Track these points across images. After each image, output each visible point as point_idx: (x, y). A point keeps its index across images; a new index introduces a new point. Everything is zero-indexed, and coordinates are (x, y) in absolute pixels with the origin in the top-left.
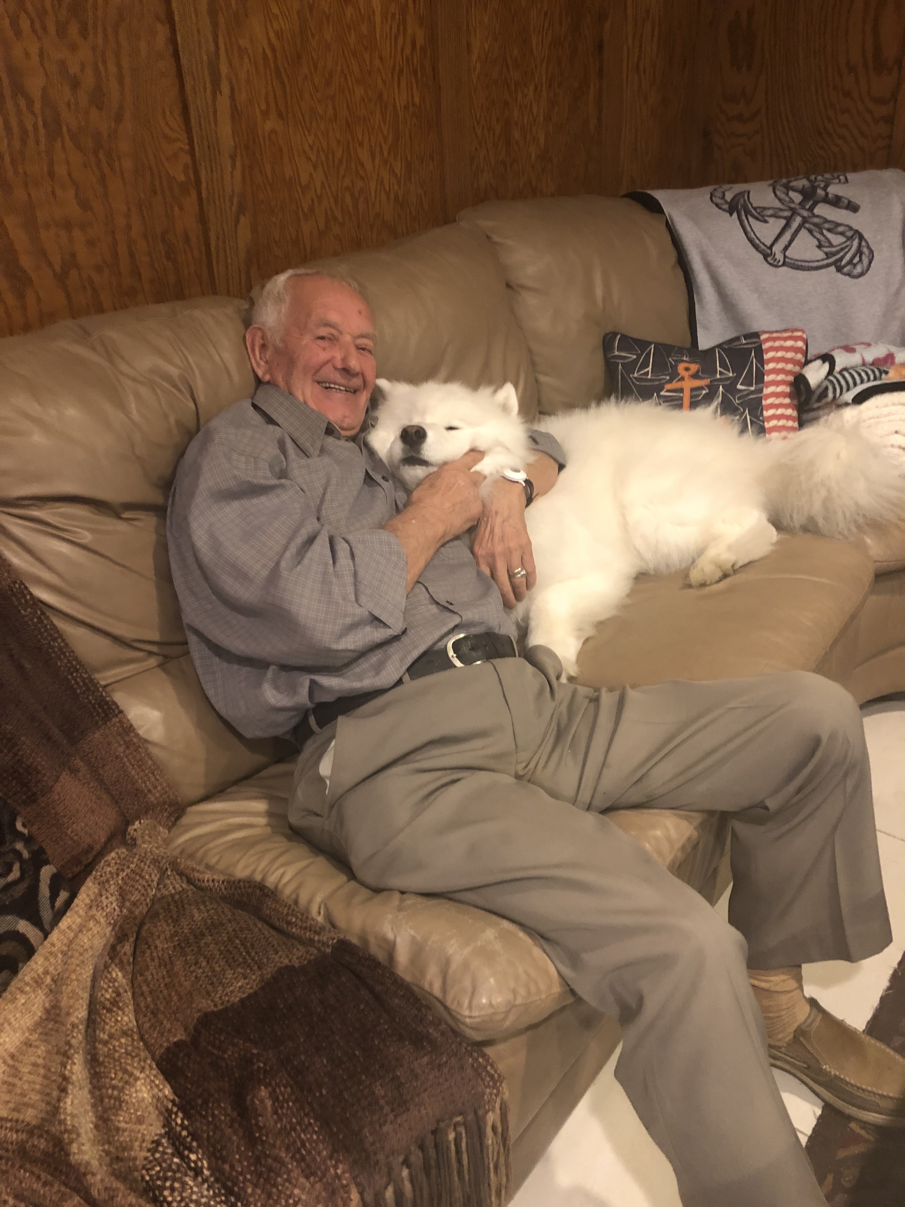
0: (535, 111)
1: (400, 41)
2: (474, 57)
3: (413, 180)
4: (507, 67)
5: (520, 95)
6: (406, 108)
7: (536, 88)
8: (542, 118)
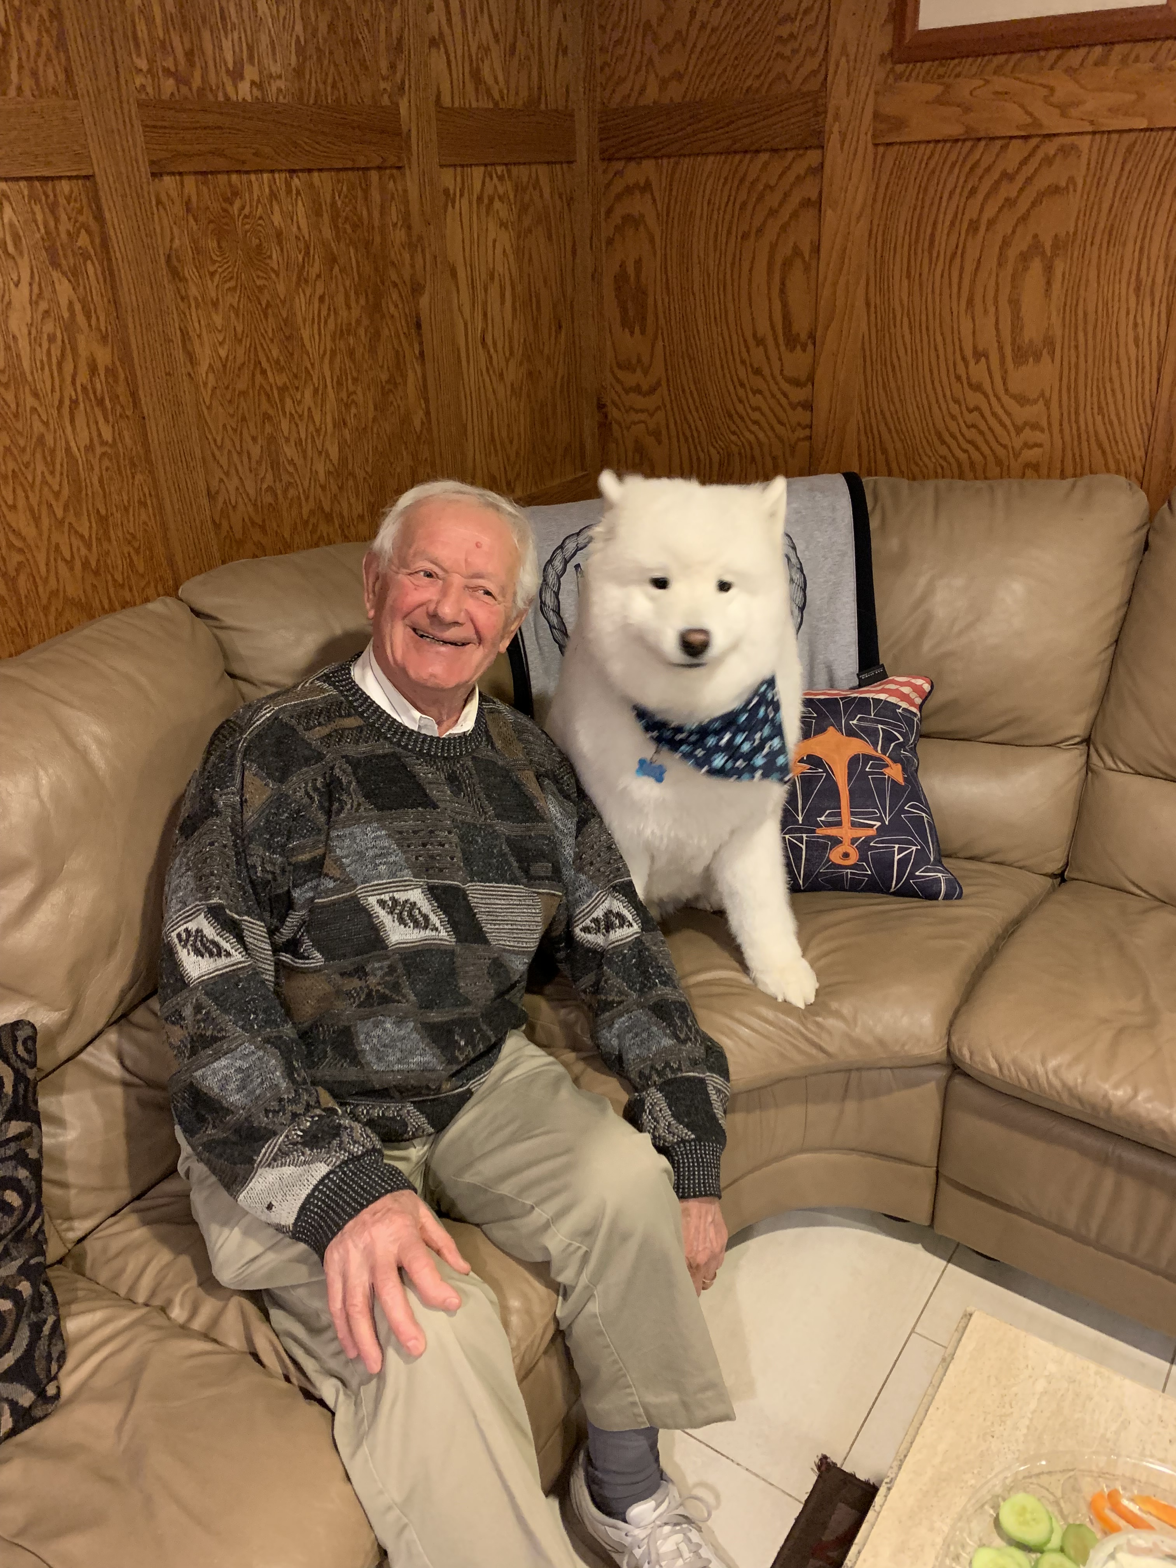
0: (317, 419)
1: (68, 367)
2: (203, 368)
3: (113, 537)
4: (264, 372)
5: (288, 402)
6: (90, 448)
7: (316, 391)
8: (330, 426)
